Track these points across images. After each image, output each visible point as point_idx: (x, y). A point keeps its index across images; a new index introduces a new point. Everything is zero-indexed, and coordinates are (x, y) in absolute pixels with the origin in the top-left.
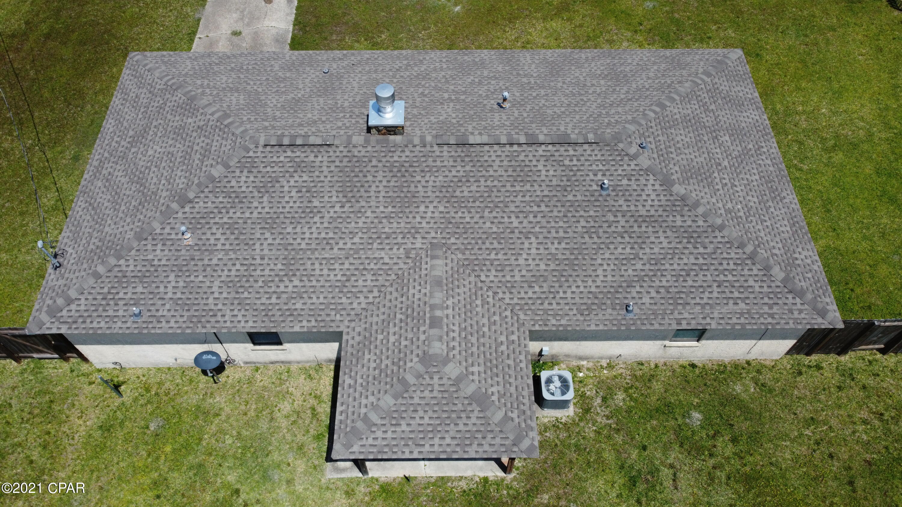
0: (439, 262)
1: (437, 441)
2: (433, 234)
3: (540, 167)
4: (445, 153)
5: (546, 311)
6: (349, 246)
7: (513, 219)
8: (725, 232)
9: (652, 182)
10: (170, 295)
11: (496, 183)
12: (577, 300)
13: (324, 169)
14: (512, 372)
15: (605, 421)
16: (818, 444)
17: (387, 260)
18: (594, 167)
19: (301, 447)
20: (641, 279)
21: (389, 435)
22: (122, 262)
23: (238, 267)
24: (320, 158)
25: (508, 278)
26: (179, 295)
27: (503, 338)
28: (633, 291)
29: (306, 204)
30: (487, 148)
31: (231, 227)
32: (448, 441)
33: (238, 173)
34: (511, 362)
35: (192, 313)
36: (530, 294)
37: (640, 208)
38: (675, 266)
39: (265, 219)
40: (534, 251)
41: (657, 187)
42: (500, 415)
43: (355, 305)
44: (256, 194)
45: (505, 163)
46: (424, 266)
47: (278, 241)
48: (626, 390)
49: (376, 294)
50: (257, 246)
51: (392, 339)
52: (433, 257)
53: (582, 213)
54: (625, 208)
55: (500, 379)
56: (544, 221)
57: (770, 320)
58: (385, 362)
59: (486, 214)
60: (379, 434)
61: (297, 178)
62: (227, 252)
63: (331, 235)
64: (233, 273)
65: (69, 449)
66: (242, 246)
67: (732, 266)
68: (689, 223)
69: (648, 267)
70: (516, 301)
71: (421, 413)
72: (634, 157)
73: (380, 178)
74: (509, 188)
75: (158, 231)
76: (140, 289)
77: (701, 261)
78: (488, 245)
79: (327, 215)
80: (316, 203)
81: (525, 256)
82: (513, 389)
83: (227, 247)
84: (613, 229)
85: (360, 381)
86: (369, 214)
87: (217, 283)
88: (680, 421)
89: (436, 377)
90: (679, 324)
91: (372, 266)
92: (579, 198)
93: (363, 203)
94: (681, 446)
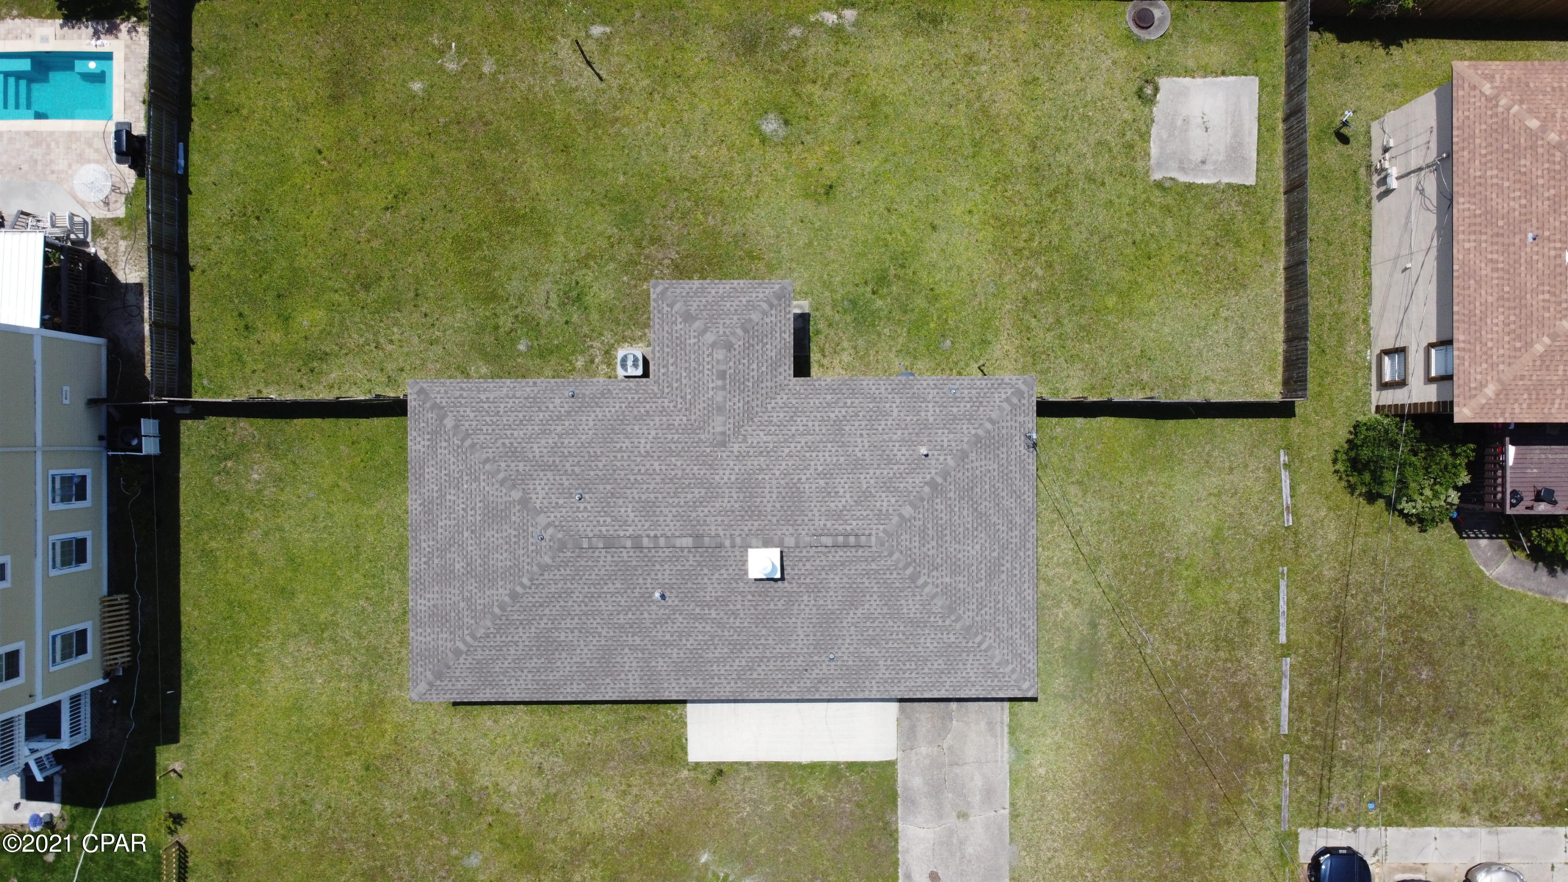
0: (719, 429)
1: (721, 291)
2: (724, 455)
3: (632, 515)
4: (713, 528)
5: (637, 392)
6: (792, 445)
7: (658, 468)
8: (485, 456)
9: (538, 501)
10: (930, 405)
11: (671, 501)
12: (611, 401)
13: (817, 514)
14: (666, 342)
15: (595, 344)
16: (433, 325)
17: (761, 433)
18: (585, 515)
19: (830, 325)
20: (559, 418)
21: (754, 295)
22: (973, 432)
23: (880, 428)
24: (822, 523)
25: (664, 419)
26: (923, 405)
27: (671, 368)
28: (566, 409)
29: (831, 481)
30: (677, 534)
31: (890, 462)
32: (713, 291)
33: (891, 509)
34: (666, 350)
35: (911, 392)
36: (648, 406)
37: (551, 478)
38: (530, 428)
39: (863, 468)
40: (643, 441)
41: (534, 497)
42: (677, 307)
43: (785, 397)
44: (873, 490)
45: (661, 519)
46: (731, 426)
47: (851, 449)
48: (574, 369)
49: (769, 406)
50: (867, 445)
51: (754, 366)
52: (723, 433)
53: (600, 473)
54: (564, 478)
55: (675, 335)
56: (633, 467)
57: (464, 386)
58: (759, 348)
59: (680, 473)
60: (761, 295)
61: (840, 505)
62: (891, 440)
63: (808, 455)
64: (883, 423)
65: (1009, 326)
66: (879, 445)
67: (485, 428)
68: (513, 465)
69: (552, 428)
70: (660, 401)
71: (732, 309)
72: (549, 525)
73: (769, 505)
74: (660, 496)
75: (949, 457)
76: (955, 410)
77: (508, 433)
78: (680, 446)
79: (812, 471)
80: (822, 482)
81: (650, 437)
82: (666, 328)
83: (891, 444)
84: (576, 460)
85: (778, 335)
86: (778, 473)
87: (895, 414)
88: (535, 343)
89: (721, 333)
90: (535, 383)
91: (773, 429)
92: (601, 487)
93: (782, 482)
94: (538, 324)
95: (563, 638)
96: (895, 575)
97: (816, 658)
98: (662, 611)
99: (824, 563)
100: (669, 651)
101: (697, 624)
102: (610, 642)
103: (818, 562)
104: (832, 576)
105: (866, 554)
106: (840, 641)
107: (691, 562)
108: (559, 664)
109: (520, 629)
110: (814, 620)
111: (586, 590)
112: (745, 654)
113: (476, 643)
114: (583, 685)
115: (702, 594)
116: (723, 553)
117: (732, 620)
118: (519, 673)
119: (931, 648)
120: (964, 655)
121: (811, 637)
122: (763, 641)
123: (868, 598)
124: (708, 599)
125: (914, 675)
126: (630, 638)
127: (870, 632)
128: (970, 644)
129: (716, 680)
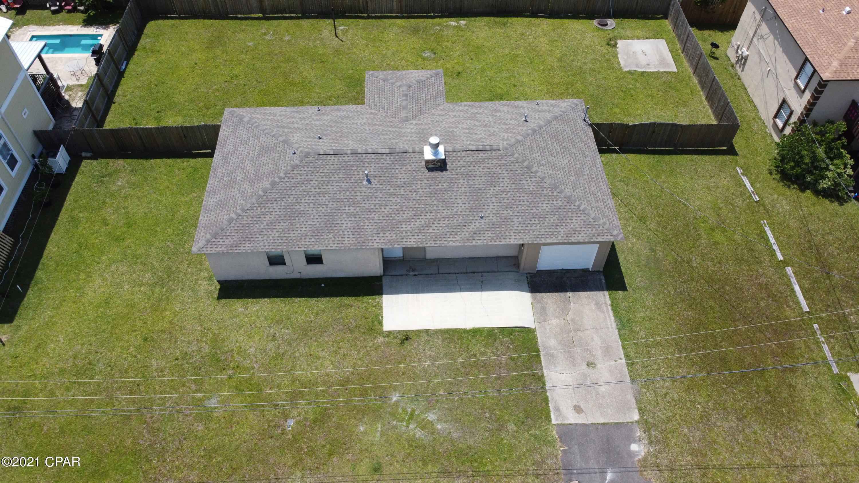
4: (402, 146)
7: (368, 129)
24: (468, 143)
30: (379, 148)
72: (300, 147)
91: (436, 117)
95: (302, 209)
96: (517, 166)
97: (471, 218)
98: (369, 191)
99: (472, 160)
100: (373, 215)
101: (391, 199)
102: (334, 211)
103: (468, 160)
104: (477, 167)
105: (497, 154)
106: (486, 207)
107: (388, 162)
108: (298, 226)
109: (275, 204)
110: (468, 194)
111: (320, 179)
112: (423, 217)
113: (244, 214)
114: (313, 240)
115: (395, 180)
116: (408, 156)
117: (414, 195)
118: (270, 233)
119: (547, 210)
120: (570, 213)
121: (467, 205)
122: (435, 208)
123: (501, 180)
124: (399, 183)
125: (538, 227)
126: (347, 208)
127: (505, 201)
128: (572, 207)
129: (404, 234)
